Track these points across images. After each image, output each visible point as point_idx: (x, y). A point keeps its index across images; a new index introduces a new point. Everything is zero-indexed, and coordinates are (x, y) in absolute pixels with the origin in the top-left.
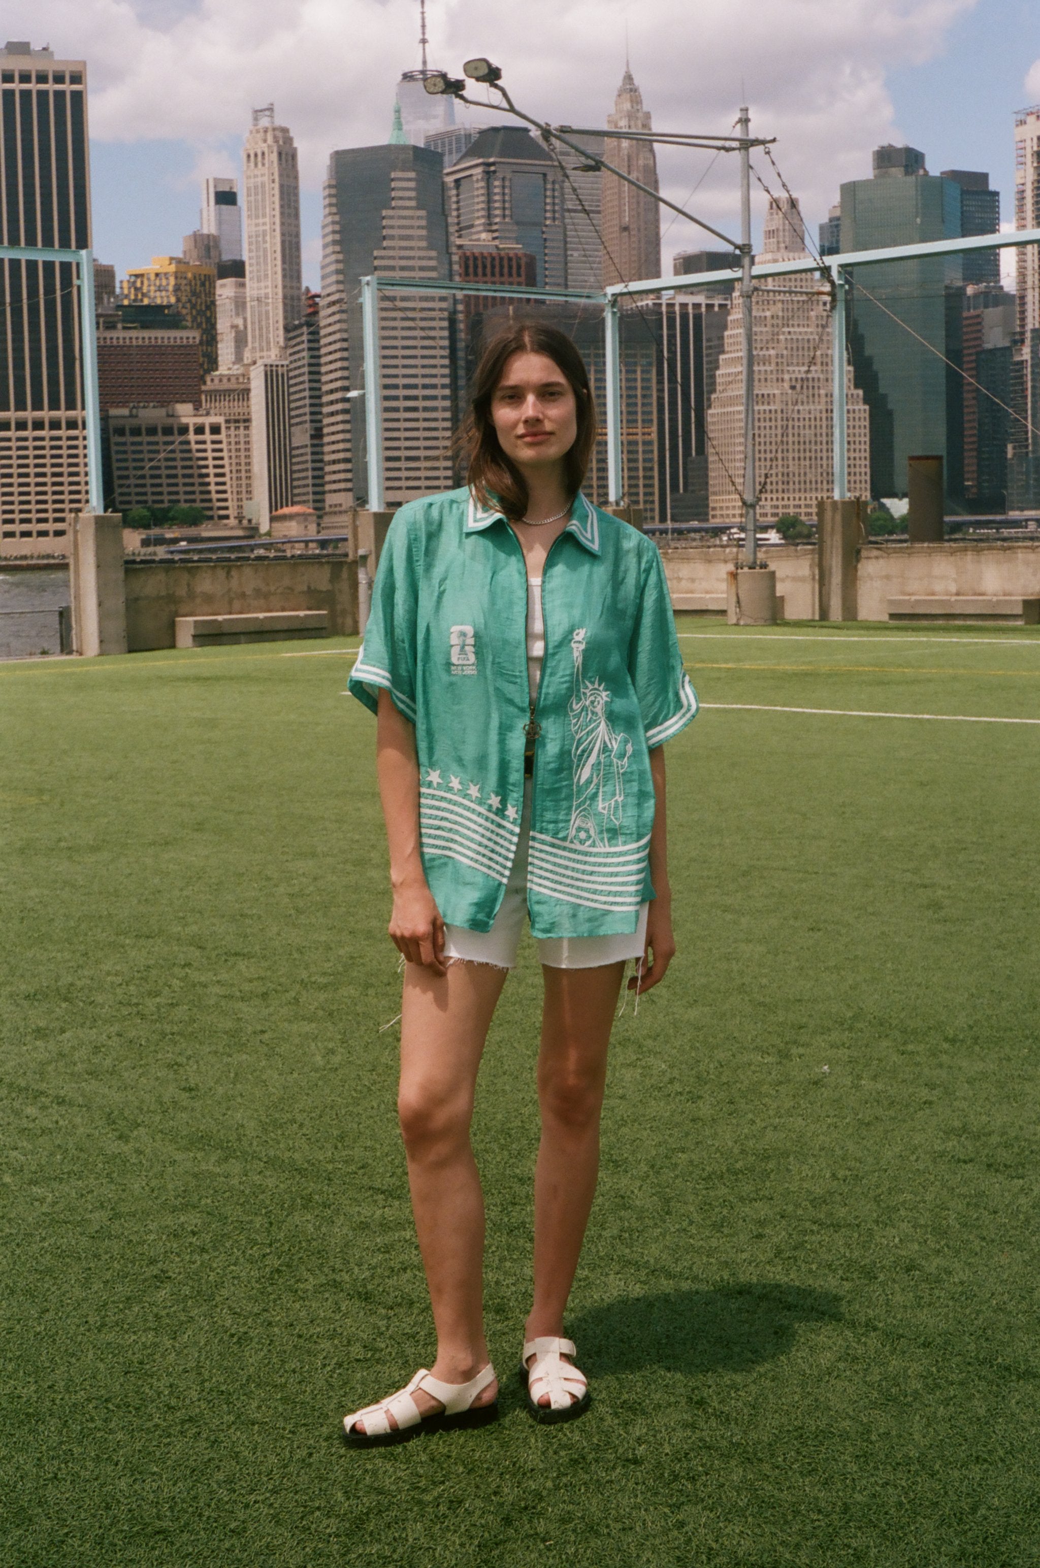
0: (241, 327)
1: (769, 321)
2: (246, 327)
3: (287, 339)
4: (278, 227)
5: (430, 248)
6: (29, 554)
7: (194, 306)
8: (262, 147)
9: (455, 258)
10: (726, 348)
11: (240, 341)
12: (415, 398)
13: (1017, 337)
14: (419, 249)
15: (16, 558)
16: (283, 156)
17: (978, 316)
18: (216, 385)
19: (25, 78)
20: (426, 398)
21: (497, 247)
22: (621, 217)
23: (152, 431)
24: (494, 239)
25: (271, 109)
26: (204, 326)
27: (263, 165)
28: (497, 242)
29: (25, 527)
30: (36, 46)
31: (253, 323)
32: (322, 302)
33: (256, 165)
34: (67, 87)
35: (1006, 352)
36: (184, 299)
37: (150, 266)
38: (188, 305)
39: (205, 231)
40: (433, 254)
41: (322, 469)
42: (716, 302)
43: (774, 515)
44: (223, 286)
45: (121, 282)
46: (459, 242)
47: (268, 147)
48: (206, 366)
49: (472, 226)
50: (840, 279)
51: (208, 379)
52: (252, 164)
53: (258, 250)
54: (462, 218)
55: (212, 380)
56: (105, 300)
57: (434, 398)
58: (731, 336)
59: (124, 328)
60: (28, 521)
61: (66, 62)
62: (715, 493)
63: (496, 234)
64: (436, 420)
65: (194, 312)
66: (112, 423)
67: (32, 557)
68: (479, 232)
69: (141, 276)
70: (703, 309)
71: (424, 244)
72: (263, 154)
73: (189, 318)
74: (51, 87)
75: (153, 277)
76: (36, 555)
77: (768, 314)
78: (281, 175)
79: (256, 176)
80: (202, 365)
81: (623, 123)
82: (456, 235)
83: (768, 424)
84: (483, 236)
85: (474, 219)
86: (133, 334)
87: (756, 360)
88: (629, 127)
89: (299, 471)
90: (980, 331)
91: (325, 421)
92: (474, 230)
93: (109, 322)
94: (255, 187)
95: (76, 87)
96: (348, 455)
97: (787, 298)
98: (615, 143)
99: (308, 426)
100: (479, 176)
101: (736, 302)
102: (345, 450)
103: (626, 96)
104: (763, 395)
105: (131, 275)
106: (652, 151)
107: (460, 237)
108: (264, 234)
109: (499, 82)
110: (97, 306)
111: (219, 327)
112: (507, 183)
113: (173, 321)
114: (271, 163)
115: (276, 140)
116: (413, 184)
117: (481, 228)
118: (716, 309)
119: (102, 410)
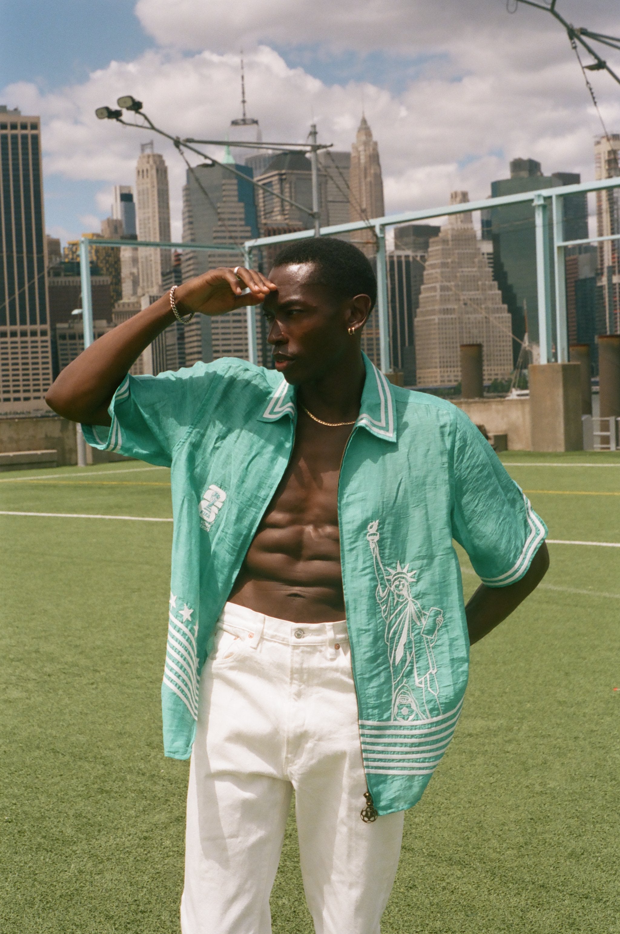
0: (136, 274)
1: (450, 265)
2: (139, 275)
3: (163, 281)
4: (157, 215)
5: (247, 225)
6: (8, 411)
7: (107, 262)
8: (146, 166)
9: (262, 231)
10: (425, 281)
11: (135, 283)
13: (599, 271)
14: (241, 226)
16: (160, 172)
17: (574, 260)
18: (121, 309)
19: (4, 127)
21: (287, 224)
22: (361, 205)
24: (286, 219)
25: (151, 144)
26: (114, 274)
27: (147, 177)
28: (287, 221)
29: (7, 396)
30: (10, 108)
31: (143, 271)
32: (183, 258)
33: (143, 177)
34: (29, 132)
35: (593, 280)
36: (101, 258)
38: (104, 262)
39: (115, 218)
40: (248, 228)
41: (184, 358)
42: (419, 254)
43: (456, 381)
44: (125, 250)
45: (64, 248)
46: (264, 221)
47: (150, 166)
48: (115, 298)
49: (272, 212)
50: (381, 233)
51: (116, 305)
52: (141, 176)
53: (145, 228)
54: (266, 207)
55: (119, 306)
56: (54, 259)
58: (428, 274)
59: (65, 276)
60: (8, 392)
61: (29, 117)
62: (421, 368)
63: (287, 217)
65: (108, 266)
66: (58, 332)
67: (10, 413)
68: (277, 216)
69: (76, 244)
70: (411, 259)
71: (243, 223)
72: (147, 170)
73: (105, 269)
74: (19, 132)
76: (12, 412)
77: (449, 260)
78: (158, 183)
79: (143, 184)
80: (112, 297)
81: (361, 148)
82: (263, 217)
83: (451, 326)
84: (279, 218)
85: (273, 208)
86: (71, 279)
87: (443, 289)
88: (365, 150)
89: (171, 359)
90: (576, 268)
91: (187, 329)
92: (273, 214)
93: (56, 272)
94: (143, 191)
95: (34, 132)
96: (199, 349)
97: (460, 251)
98: (357, 160)
99: (176, 332)
100: (276, 182)
101: (430, 254)
102: (198, 346)
103: (363, 132)
104: (447, 309)
105: (70, 244)
106: (379, 165)
107: (265, 218)
108: (149, 218)
109: (142, 111)
110: (49, 262)
111: (123, 275)
112: (293, 186)
113: (94, 271)
114: (152, 176)
115: (155, 162)
116: (235, 187)
117: (278, 213)
118: (419, 258)
119: (51, 325)
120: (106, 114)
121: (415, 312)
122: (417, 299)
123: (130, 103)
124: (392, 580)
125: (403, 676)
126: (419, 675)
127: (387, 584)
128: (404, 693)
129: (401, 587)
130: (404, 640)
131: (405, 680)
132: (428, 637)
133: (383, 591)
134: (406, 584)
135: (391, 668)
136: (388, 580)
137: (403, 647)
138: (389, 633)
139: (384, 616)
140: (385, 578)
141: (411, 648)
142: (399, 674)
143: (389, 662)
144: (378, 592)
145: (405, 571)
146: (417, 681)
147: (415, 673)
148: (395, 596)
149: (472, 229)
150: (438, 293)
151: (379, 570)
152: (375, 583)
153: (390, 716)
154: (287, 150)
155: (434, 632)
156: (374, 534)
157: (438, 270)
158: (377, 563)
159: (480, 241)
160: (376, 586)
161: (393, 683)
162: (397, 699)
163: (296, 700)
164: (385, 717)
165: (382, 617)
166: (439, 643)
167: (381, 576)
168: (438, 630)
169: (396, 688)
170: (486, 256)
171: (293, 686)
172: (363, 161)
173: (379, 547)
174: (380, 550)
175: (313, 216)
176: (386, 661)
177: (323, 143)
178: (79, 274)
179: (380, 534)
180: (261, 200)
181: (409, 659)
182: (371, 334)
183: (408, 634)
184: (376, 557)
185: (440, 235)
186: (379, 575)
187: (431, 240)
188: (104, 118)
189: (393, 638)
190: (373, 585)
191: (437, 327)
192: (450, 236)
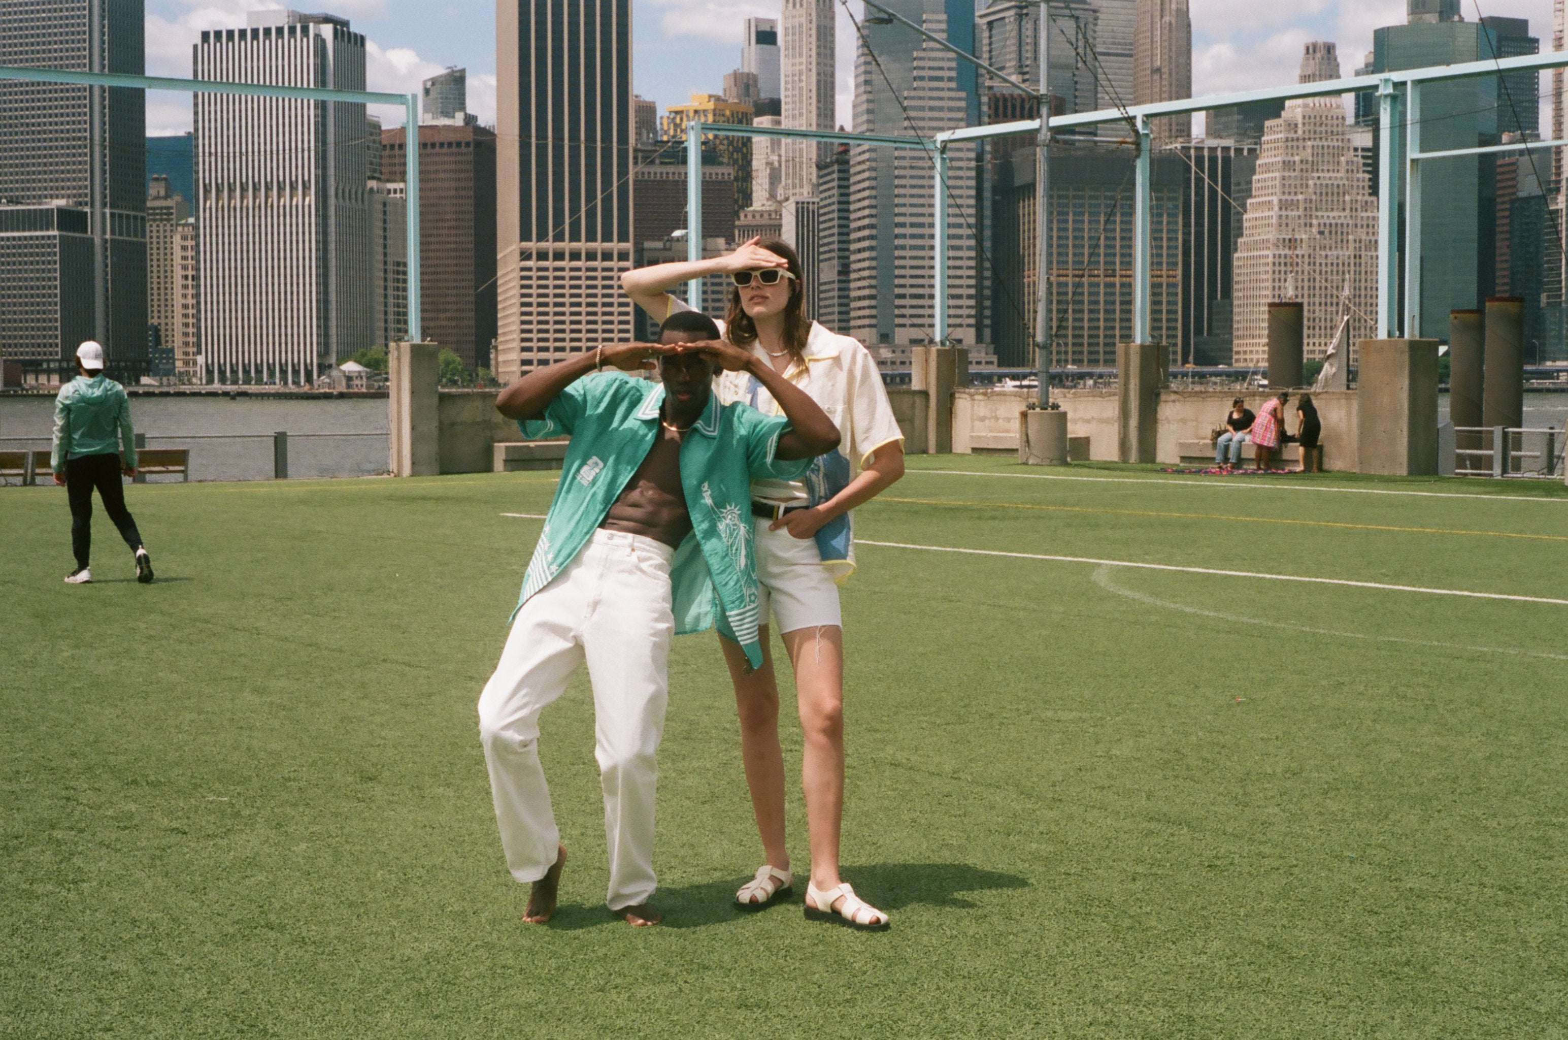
0: (776, 164)
1: (1298, 166)
2: (780, 165)
3: (819, 177)
4: (814, 67)
5: (959, 89)
7: (731, 142)
9: (985, 99)
10: (1254, 193)
11: (775, 178)
13: (1553, 186)
14: (949, 89)
17: (1513, 164)
18: (750, 221)
20: (951, 237)
22: (1152, 60)
24: (1025, 80)
26: (740, 162)
27: (802, 5)
28: (1026, 85)
31: (787, 160)
33: (794, 5)
35: (1540, 200)
36: (721, 135)
37: (690, 103)
38: (725, 141)
39: (746, 70)
40: (963, 94)
41: (848, 305)
42: (1246, 146)
45: (661, 118)
46: (989, 83)
48: (740, 202)
49: (1003, 68)
51: (742, 215)
52: (791, 5)
53: (794, 88)
54: (993, 60)
55: (746, 216)
56: (644, 136)
58: (1259, 181)
59: (662, 163)
62: (1239, 337)
63: (1026, 77)
65: (731, 148)
66: (645, 255)
68: (1010, 74)
69: (681, 112)
70: (1232, 153)
71: (953, 85)
73: (726, 155)
75: (692, 114)
77: (1297, 158)
78: (818, 16)
79: (793, 17)
80: (736, 201)
82: (987, 77)
84: (1014, 78)
85: (1006, 61)
86: (671, 169)
87: (1283, 205)
89: (826, 307)
90: (1514, 179)
91: (853, 258)
92: (1005, 72)
93: (646, 156)
94: (793, 28)
96: (873, 292)
97: (1317, 143)
99: (835, 262)
100: (1012, 19)
101: (1264, 146)
102: (870, 287)
104: (1290, 240)
105: (672, 112)
107: (991, 78)
108: (801, 74)
110: (637, 140)
111: (755, 164)
113: (709, 157)
114: (809, 3)
116: (944, 26)
117: (1012, 70)
118: (1245, 153)
119: (636, 244)
121: (1236, 243)
122: (1240, 221)
149: (1339, 106)
150: (1275, 212)
157: (1278, 174)
159: (1351, 127)
170: (1360, 153)
178: (684, 162)
180: (986, 48)
185: (1284, 112)
187: (1268, 123)
191: (1270, 268)
192: (1300, 121)
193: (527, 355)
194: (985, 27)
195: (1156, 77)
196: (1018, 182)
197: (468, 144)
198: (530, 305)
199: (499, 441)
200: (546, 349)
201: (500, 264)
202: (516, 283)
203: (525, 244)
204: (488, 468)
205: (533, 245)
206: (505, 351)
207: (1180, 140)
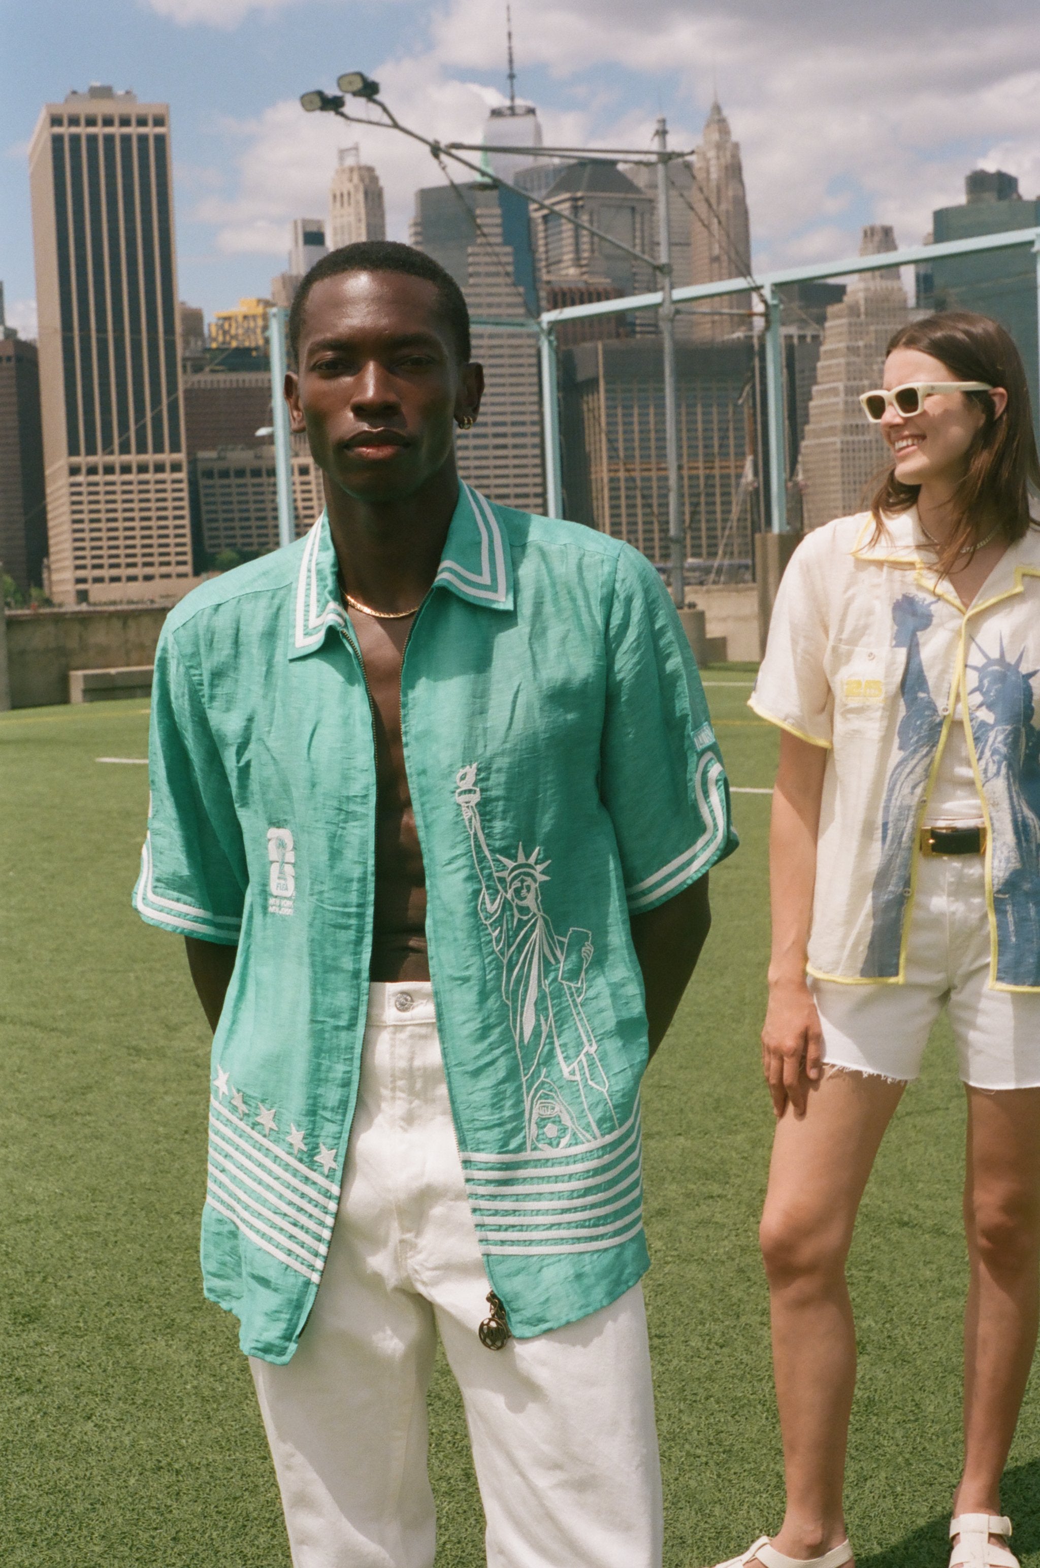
1: (862, 351)
5: (516, 284)
6: (118, 599)
8: (348, 187)
9: (543, 294)
10: (819, 379)
12: (504, 435)
14: (505, 285)
15: (105, 604)
16: (370, 196)
19: (108, 122)
20: (515, 435)
21: (586, 282)
22: (710, 249)
23: (240, 473)
24: (583, 274)
25: (356, 148)
27: (349, 204)
28: (585, 277)
29: (115, 572)
30: (119, 90)
33: (342, 205)
34: (150, 130)
37: (238, 309)
39: (294, 272)
40: (520, 290)
42: (809, 333)
45: (209, 325)
46: (545, 277)
47: (353, 187)
49: (559, 262)
50: (773, 298)
52: (338, 204)
54: (550, 254)
56: (192, 344)
57: (523, 435)
58: (824, 367)
59: (212, 371)
60: (117, 566)
61: (149, 106)
63: (585, 269)
64: (525, 457)
66: (201, 466)
67: (121, 602)
68: (568, 267)
69: (227, 319)
70: (796, 341)
71: (510, 280)
72: (349, 194)
74: (133, 130)
75: (240, 319)
76: (125, 600)
77: (861, 343)
78: (367, 214)
79: (342, 216)
81: (712, 154)
82: (544, 271)
83: (862, 454)
84: (572, 271)
85: (563, 254)
86: (221, 377)
87: (849, 391)
88: (718, 158)
92: (562, 265)
93: (195, 365)
94: (342, 227)
95: (159, 130)
97: (880, 327)
98: (705, 175)
100: (567, 212)
101: (828, 333)
103: (715, 127)
104: (857, 426)
105: (219, 319)
106: (741, 182)
107: (549, 272)
109: (378, 97)
110: (185, 349)
112: (595, 218)
114: (357, 202)
115: (362, 179)
116: (498, 221)
117: (570, 263)
118: (809, 340)
119: (189, 454)
120: (318, 102)
121: (803, 431)
122: (806, 408)
123: (358, 85)
124: (509, 880)
125: (538, 1064)
126: (566, 1058)
127: (499, 887)
128: (546, 1096)
129: (524, 891)
130: (532, 994)
131: (544, 1071)
132: (572, 985)
133: (493, 901)
134: (534, 886)
135: (518, 1050)
136: (502, 880)
137: (532, 1007)
138: (508, 982)
139: (496, 950)
140: (495, 875)
141: (546, 1009)
142: (533, 1059)
143: (512, 1038)
144: (483, 903)
145: (532, 860)
146: (566, 1071)
147: (560, 1057)
148: (515, 910)
149: (900, 289)
150: (840, 399)
151: (482, 860)
152: (476, 886)
153: (524, 1143)
154: (583, 158)
155: (579, 974)
156: (470, 791)
157: (842, 360)
158: (478, 847)
159: (912, 309)
160: (476, 893)
161: (524, 1079)
162: (535, 1110)
163: (405, 1130)
164: (513, 1144)
165: (493, 952)
166: (591, 993)
167: (486, 872)
168: (586, 973)
169: (529, 1088)
171: (398, 1102)
172: (714, 176)
173: (481, 815)
174: (482, 821)
175: (660, 268)
176: (507, 1036)
177: (678, 149)
179: (482, 790)
180: (541, 242)
181: (545, 1029)
182: (728, 467)
183: (539, 981)
184: (475, 834)
185: (846, 299)
186: (482, 869)
187: (831, 309)
188: (313, 110)
189: (516, 991)
190: (470, 891)
191: (838, 455)
192: (862, 302)
193: (81, 573)
194: (540, 221)
195: (716, 265)
196: (581, 377)
197: (9, 359)
198: (81, 521)
199: (77, 669)
200: (100, 566)
201: (48, 481)
202: (66, 499)
203: (75, 459)
204: (64, 699)
205: (82, 460)
206: (58, 570)
207: (743, 328)
